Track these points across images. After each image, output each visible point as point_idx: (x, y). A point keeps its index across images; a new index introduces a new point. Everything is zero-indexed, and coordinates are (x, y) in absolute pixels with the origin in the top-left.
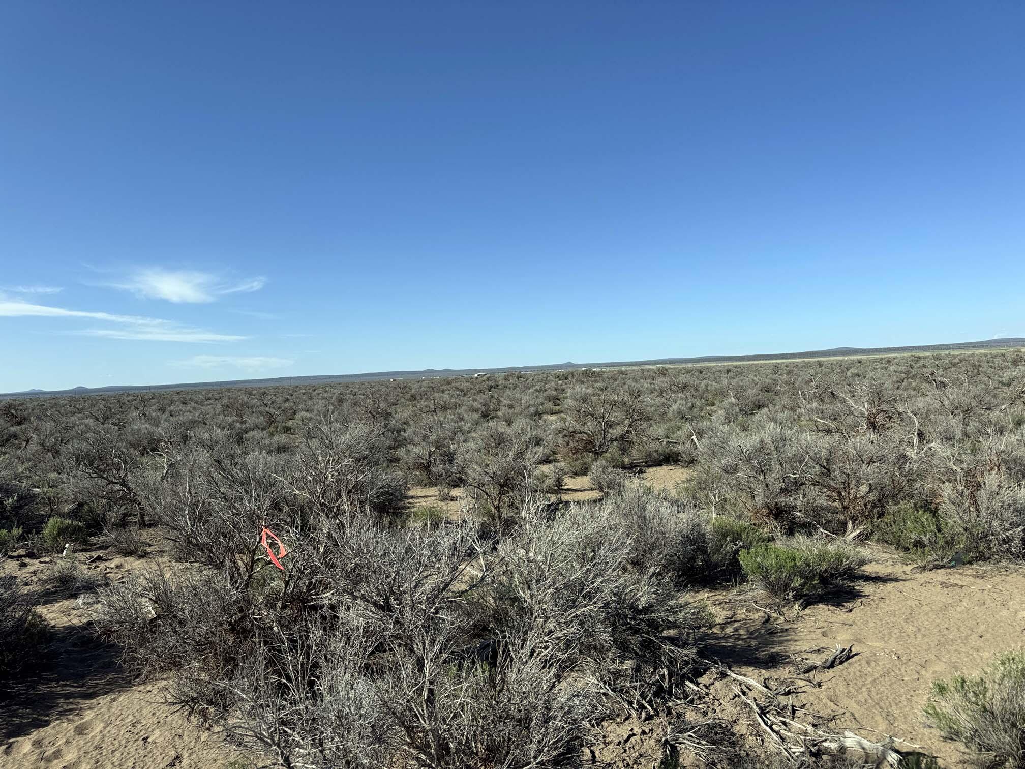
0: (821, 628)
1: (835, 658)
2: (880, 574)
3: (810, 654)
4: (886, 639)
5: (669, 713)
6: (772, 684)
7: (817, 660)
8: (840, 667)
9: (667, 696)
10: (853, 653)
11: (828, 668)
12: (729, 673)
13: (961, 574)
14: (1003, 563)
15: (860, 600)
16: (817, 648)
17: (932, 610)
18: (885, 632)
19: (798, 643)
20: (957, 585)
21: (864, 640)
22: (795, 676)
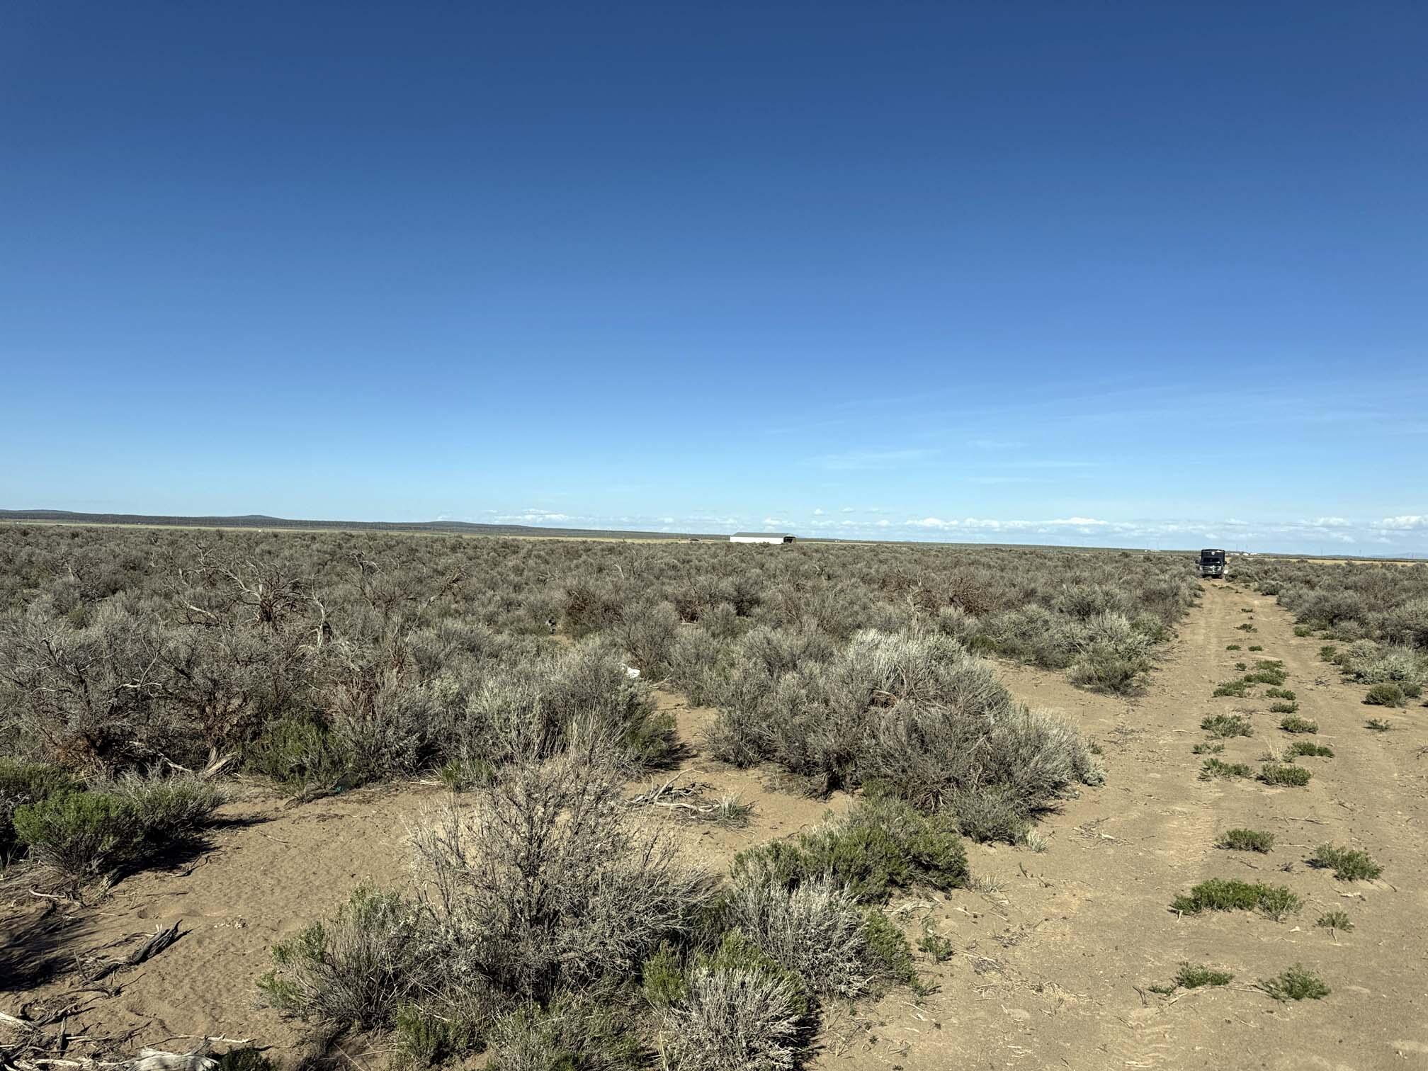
0: (139, 906)
1: (151, 947)
2: (244, 817)
3: (111, 950)
4: (231, 903)
6: (36, 1010)
7: (123, 955)
8: (158, 957)
10: (178, 934)
11: (137, 963)
13: (346, 801)
14: (395, 782)
15: (206, 856)
16: (124, 938)
17: (301, 852)
18: (233, 894)
19: (95, 936)
20: (337, 815)
21: (200, 911)
22: (80, 988)
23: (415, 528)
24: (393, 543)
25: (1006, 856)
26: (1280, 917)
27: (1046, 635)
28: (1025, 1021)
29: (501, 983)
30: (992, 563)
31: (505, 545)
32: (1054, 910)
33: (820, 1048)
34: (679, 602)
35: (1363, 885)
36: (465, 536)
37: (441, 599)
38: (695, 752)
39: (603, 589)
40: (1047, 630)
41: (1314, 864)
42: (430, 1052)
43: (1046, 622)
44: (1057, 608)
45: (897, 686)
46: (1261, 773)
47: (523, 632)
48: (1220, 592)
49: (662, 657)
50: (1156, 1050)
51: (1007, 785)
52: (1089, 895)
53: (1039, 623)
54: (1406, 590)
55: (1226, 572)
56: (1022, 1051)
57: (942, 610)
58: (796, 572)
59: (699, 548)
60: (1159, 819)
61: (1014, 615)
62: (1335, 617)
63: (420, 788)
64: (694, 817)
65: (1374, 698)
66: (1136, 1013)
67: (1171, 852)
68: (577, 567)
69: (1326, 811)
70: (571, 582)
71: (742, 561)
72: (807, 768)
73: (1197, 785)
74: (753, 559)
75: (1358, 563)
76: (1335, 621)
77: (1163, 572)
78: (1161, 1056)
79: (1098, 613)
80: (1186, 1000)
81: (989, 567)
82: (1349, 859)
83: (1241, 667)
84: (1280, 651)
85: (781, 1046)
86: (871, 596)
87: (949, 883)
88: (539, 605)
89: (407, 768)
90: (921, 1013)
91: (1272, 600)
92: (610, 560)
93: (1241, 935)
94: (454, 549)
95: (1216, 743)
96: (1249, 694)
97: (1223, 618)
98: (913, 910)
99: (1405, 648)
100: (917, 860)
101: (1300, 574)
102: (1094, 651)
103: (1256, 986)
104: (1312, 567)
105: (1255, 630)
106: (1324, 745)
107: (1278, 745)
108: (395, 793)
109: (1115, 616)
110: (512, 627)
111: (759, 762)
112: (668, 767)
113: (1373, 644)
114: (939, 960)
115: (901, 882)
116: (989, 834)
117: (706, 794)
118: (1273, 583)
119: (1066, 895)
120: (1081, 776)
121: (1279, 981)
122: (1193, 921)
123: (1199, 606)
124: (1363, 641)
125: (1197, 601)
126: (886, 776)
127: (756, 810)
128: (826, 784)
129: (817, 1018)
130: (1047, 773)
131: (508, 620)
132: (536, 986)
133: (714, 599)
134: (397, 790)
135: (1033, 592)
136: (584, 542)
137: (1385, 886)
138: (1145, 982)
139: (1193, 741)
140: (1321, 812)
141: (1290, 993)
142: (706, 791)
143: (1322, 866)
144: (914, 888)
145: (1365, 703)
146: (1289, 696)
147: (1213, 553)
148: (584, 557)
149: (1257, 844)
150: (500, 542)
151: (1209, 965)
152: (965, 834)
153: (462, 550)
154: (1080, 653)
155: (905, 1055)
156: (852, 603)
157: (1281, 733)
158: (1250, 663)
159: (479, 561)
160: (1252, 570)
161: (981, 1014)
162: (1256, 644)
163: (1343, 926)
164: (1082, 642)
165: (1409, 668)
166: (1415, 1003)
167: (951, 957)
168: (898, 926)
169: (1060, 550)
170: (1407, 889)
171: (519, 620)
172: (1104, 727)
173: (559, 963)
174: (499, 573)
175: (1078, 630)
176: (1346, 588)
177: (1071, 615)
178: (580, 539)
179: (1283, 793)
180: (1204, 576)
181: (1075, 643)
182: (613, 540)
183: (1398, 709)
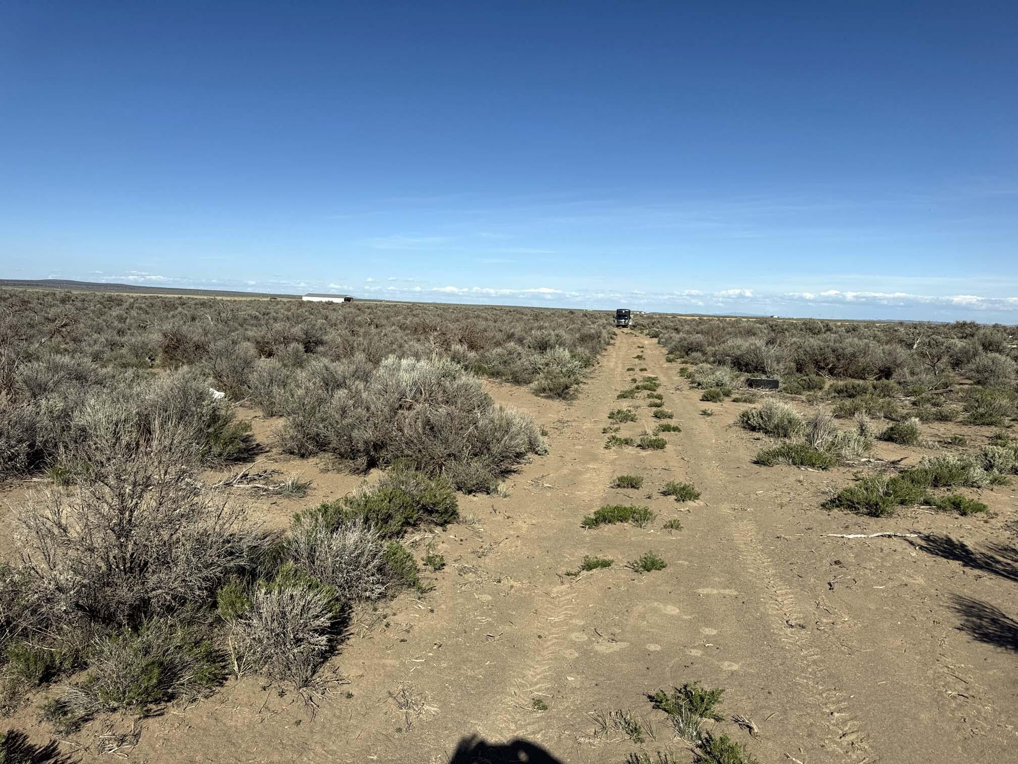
23: (28, 285)
24: (7, 296)
25: (484, 501)
26: (643, 525)
27: (519, 363)
28: (489, 602)
29: (99, 618)
30: (489, 317)
31: (110, 299)
32: (512, 532)
33: (350, 635)
34: (258, 343)
35: (690, 504)
36: (75, 292)
37: (51, 341)
38: (268, 449)
39: (193, 332)
40: (520, 359)
41: (665, 494)
42: (39, 674)
43: (519, 354)
44: (527, 345)
45: (418, 395)
46: (639, 443)
47: (125, 366)
48: (627, 336)
49: (243, 382)
50: (566, 609)
51: (487, 456)
52: (534, 522)
53: (515, 355)
54: (729, 333)
55: (630, 324)
56: (485, 620)
57: (453, 347)
58: (352, 322)
59: (277, 304)
60: (580, 473)
61: (499, 350)
62: (689, 350)
63: (32, 484)
64: (264, 493)
65: (706, 397)
66: (556, 590)
67: (585, 492)
68: (173, 317)
69: (674, 463)
70: (167, 326)
71: (312, 314)
72: (353, 454)
73: (603, 452)
74: (319, 312)
75: (705, 318)
76: (689, 352)
77: (593, 323)
78: (569, 612)
79: (551, 348)
80: (587, 577)
81: (487, 320)
82: (683, 489)
83: (634, 380)
84: (657, 371)
85: (320, 635)
86: (406, 338)
87: (445, 520)
88: (139, 346)
89: (19, 470)
90: (421, 604)
91: (655, 340)
92: (200, 312)
93: (621, 538)
94: (63, 301)
95: (616, 426)
96: (637, 397)
97: (626, 352)
98: (421, 540)
99: (725, 368)
100: (425, 508)
101: (672, 324)
102: (548, 372)
103: (626, 566)
104: (679, 321)
105: (644, 359)
106: (676, 425)
107: (649, 425)
108: (9, 489)
109: (561, 350)
110: (116, 362)
111: (317, 453)
112: (245, 460)
113: (709, 366)
114: (436, 569)
115: (413, 523)
116: (473, 488)
117: (276, 477)
118: (657, 330)
119: (520, 523)
120: (534, 449)
121: (639, 562)
122: (593, 532)
123: (613, 345)
124: (703, 364)
125: (612, 342)
126: (408, 456)
127: (313, 485)
128: (365, 464)
129: (349, 615)
130: (512, 447)
131: (111, 356)
132: (131, 617)
133: (286, 341)
134: (11, 487)
135: (513, 335)
136: (180, 298)
137: (702, 503)
138: (563, 570)
139: (602, 426)
140: (671, 464)
141: (645, 568)
142: (275, 476)
143: (669, 494)
144: (422, 526)
145: (701, 400)
146: (659, 397)
147: (624, 312)
148: (180, 309)
149: (632, 483)
150: (106, 296)
151: (601, 556)
152: (458, 490)
153: (71, 302)
154: (539, 374)
155: (409, 632)
156: (392, 343)
157: (654, 419)
158: (639, 378)
159: (87, 312)
160: (645, 322)
161: (460, 600)
162: (644, 366)
163: (678, 527)
164: (541, 367)
165: (726, 379)
166: (711, 567)
167: (444, 567)
168: (408, 551)
169: (532, 309)
170: (713, 504)
171: (122, 356)
172: (551, 420)
173: (149, 598)
174: (104, 321)
175: (538, 358)
176: (697, 333)
177: (535, 349)
178: (176, 296)
179: (651, 454)
180: (618, 326)
181: (537, 368)
182: (205, 297)
183: (719, 403)
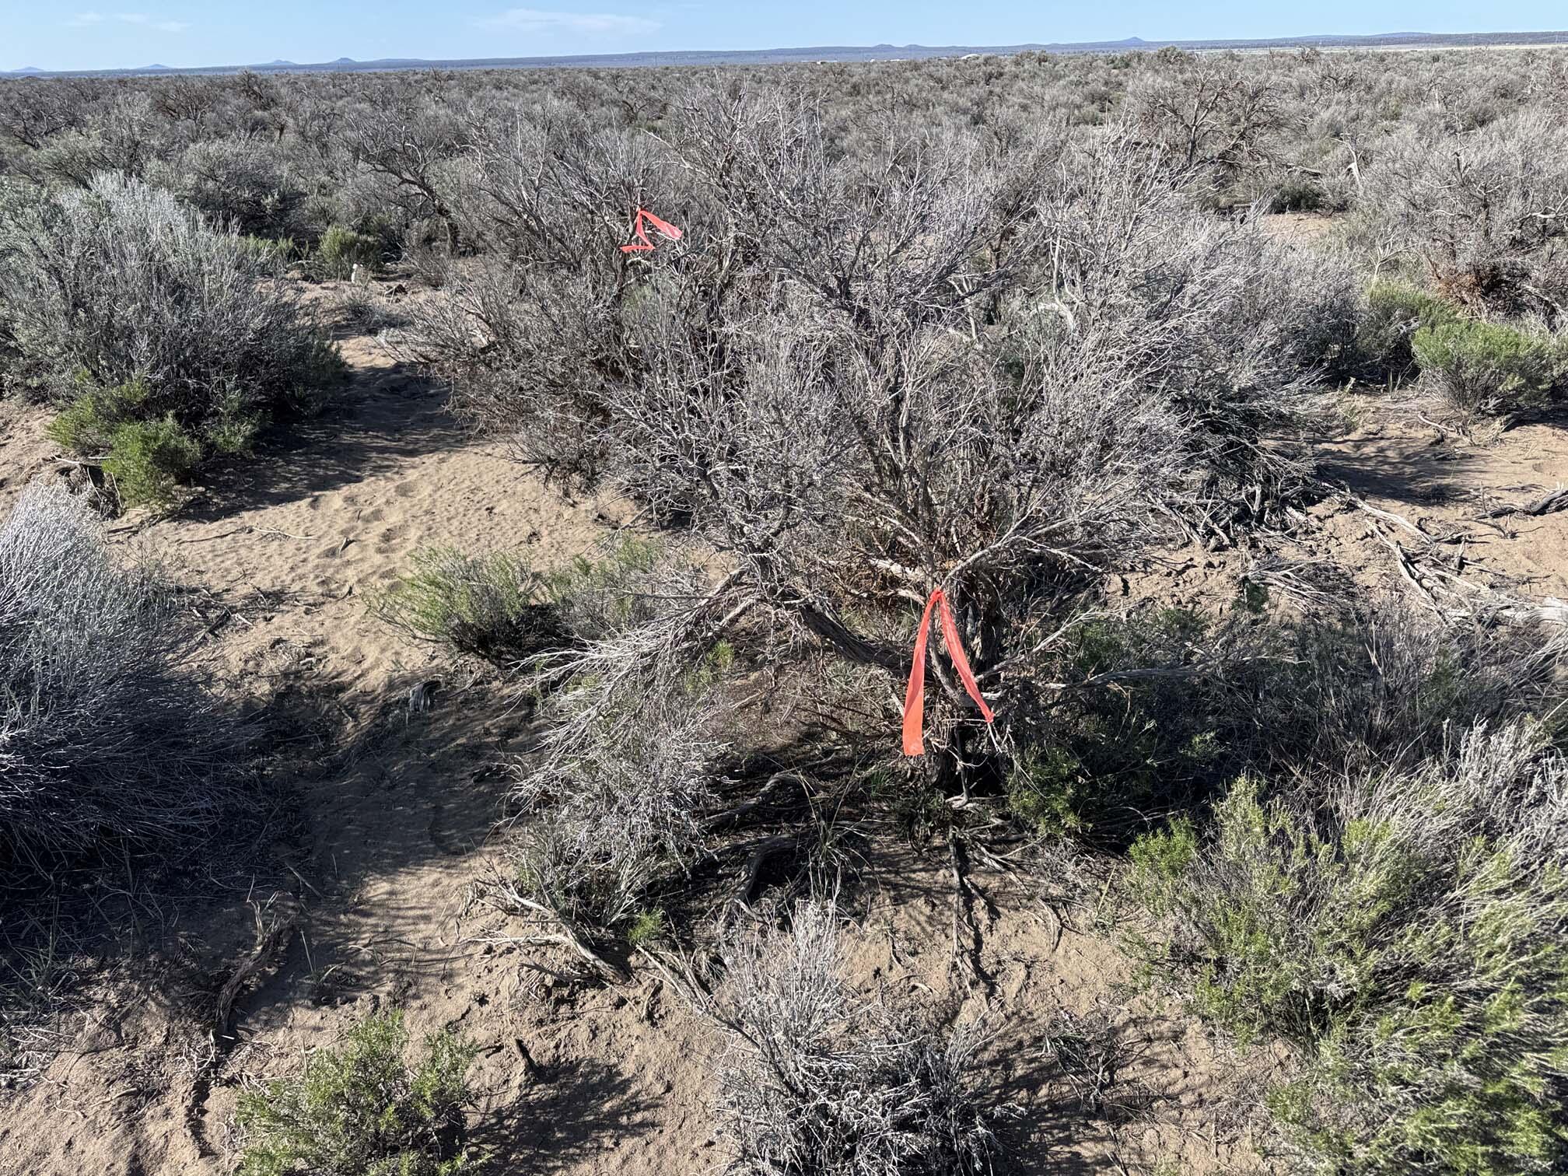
0: (1534, 458)
3: (1506, 493)
5: (1254, 544)
6: (1432, 527)
7: (1519, 502)
9: (1253, 523)
11: (1535, 514)
12: (1360, 504)
16: (1519, 485)
22: (1475, 519)
